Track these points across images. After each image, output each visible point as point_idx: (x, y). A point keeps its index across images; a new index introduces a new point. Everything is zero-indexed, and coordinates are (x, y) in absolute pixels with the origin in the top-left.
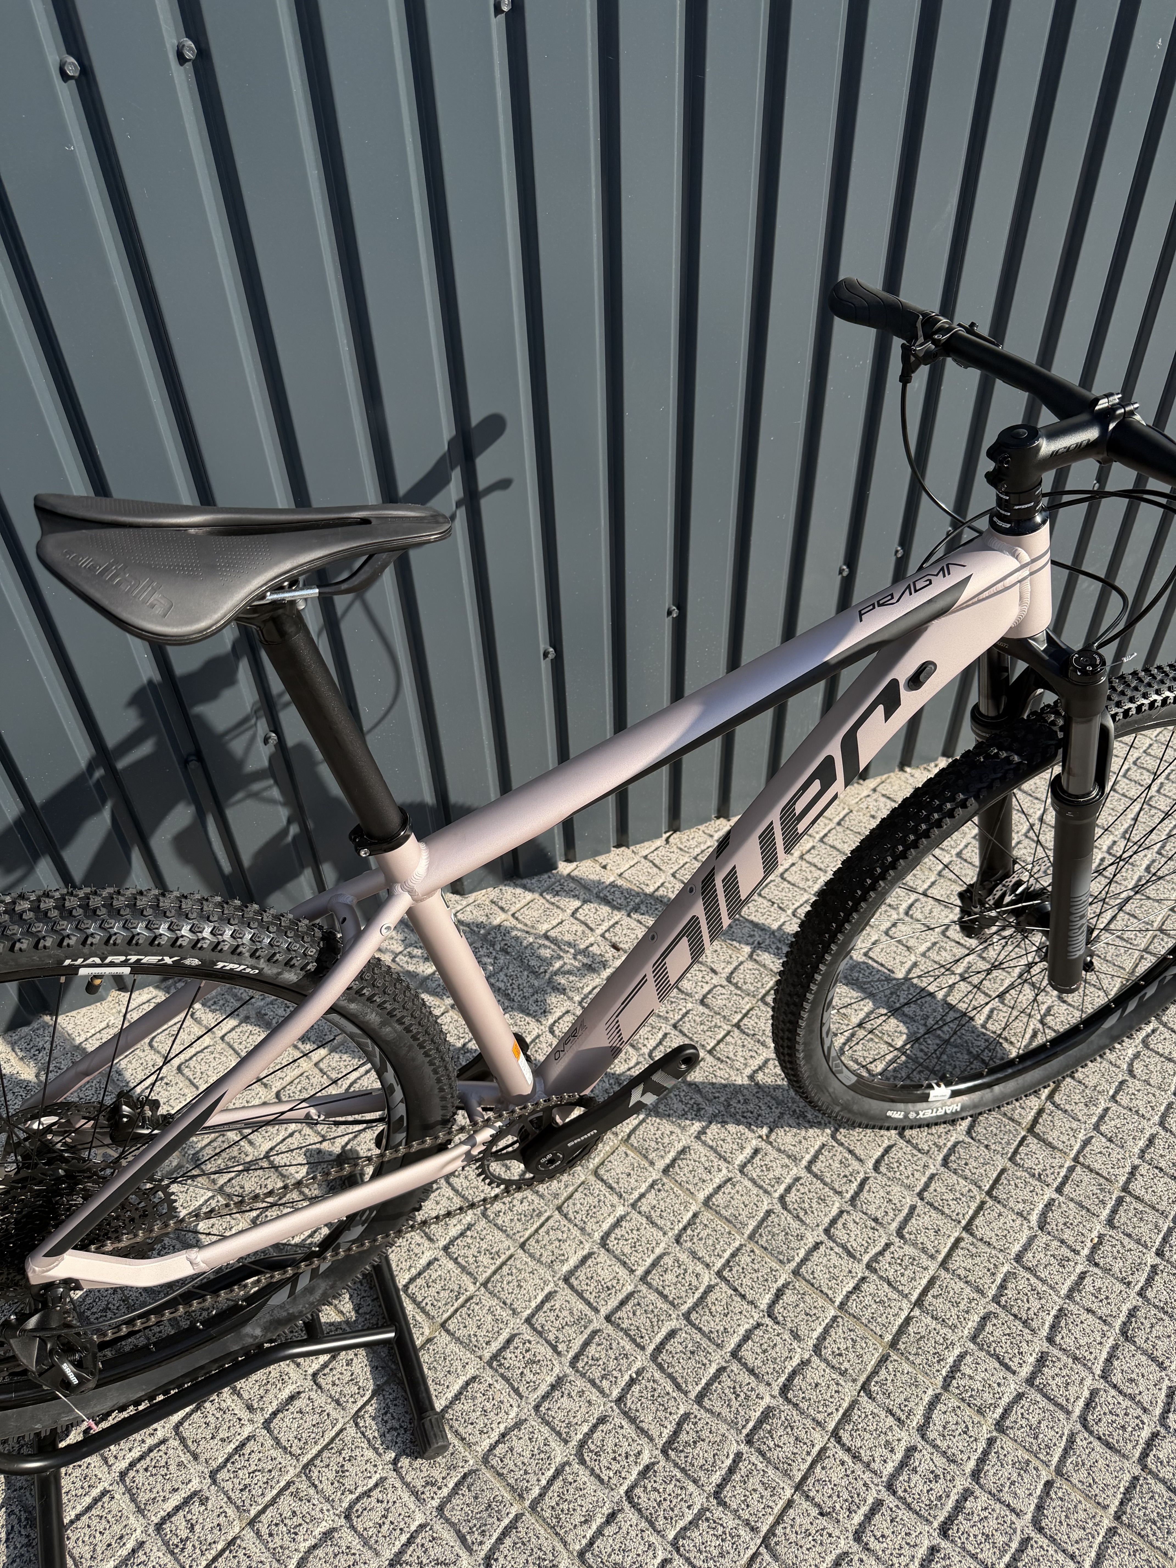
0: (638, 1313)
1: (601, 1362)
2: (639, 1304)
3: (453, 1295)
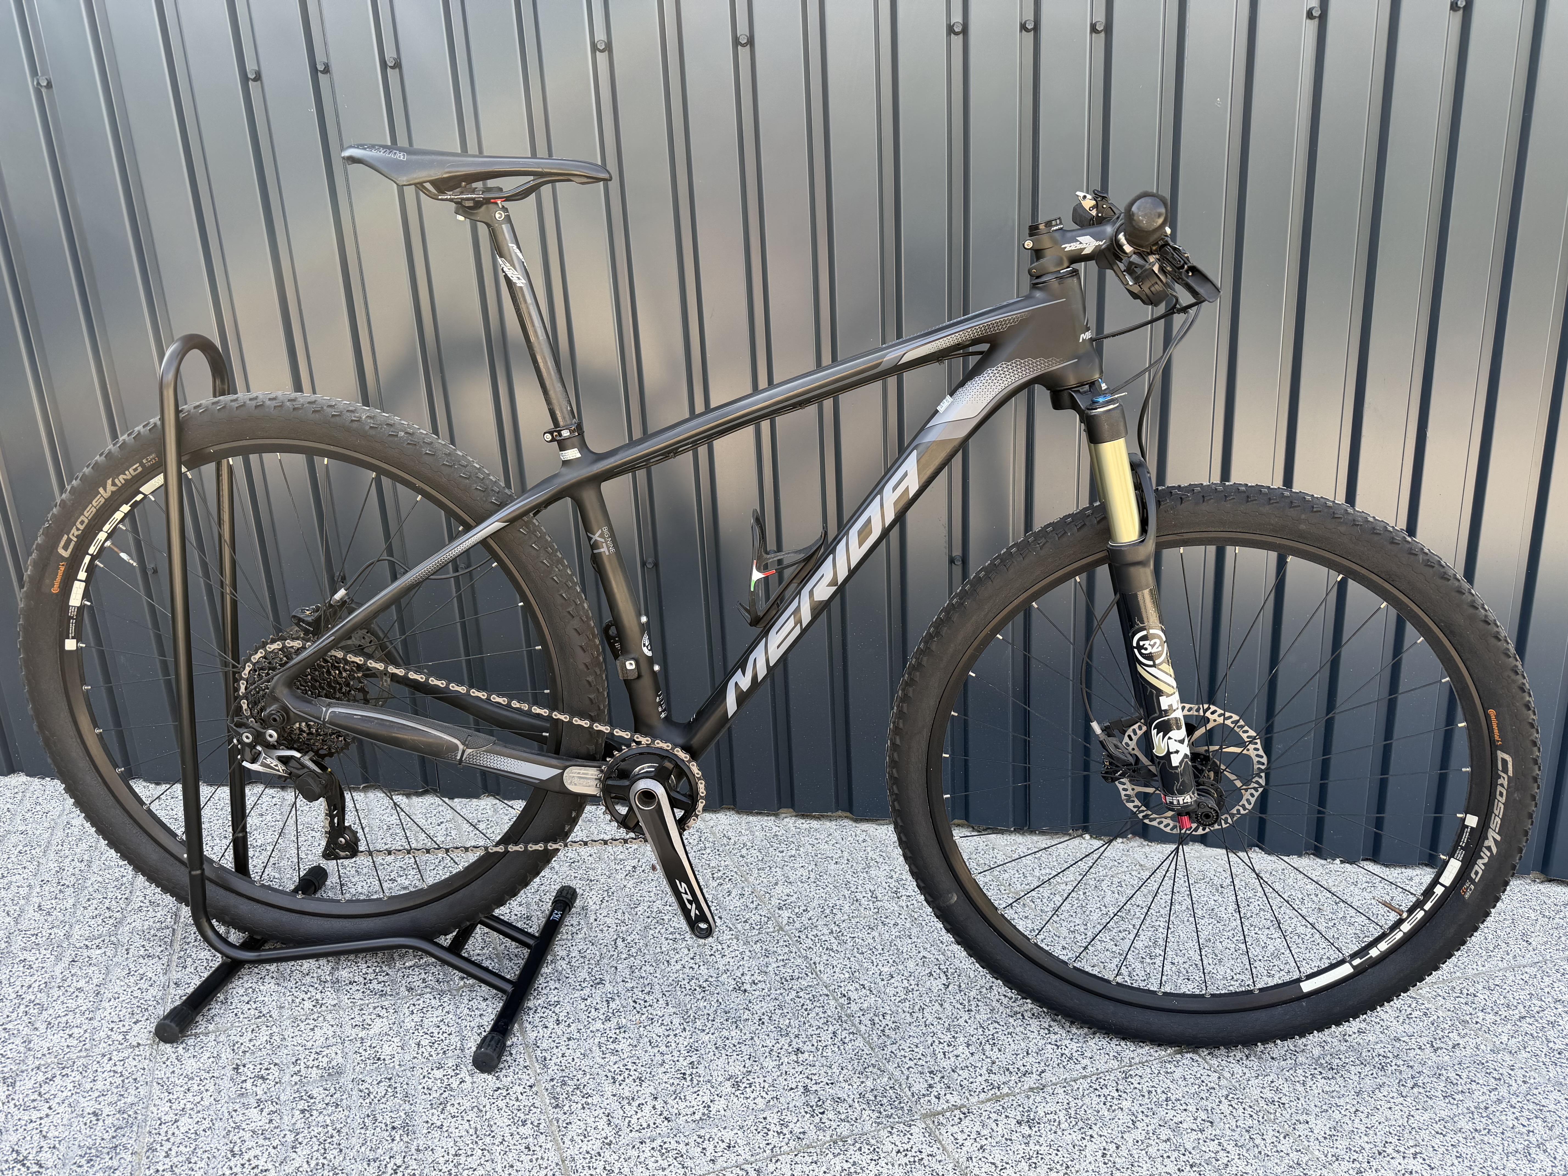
0: (381, 1084)
1: (312, 1101)
2: (390, 1079)
3: (257, 1015)
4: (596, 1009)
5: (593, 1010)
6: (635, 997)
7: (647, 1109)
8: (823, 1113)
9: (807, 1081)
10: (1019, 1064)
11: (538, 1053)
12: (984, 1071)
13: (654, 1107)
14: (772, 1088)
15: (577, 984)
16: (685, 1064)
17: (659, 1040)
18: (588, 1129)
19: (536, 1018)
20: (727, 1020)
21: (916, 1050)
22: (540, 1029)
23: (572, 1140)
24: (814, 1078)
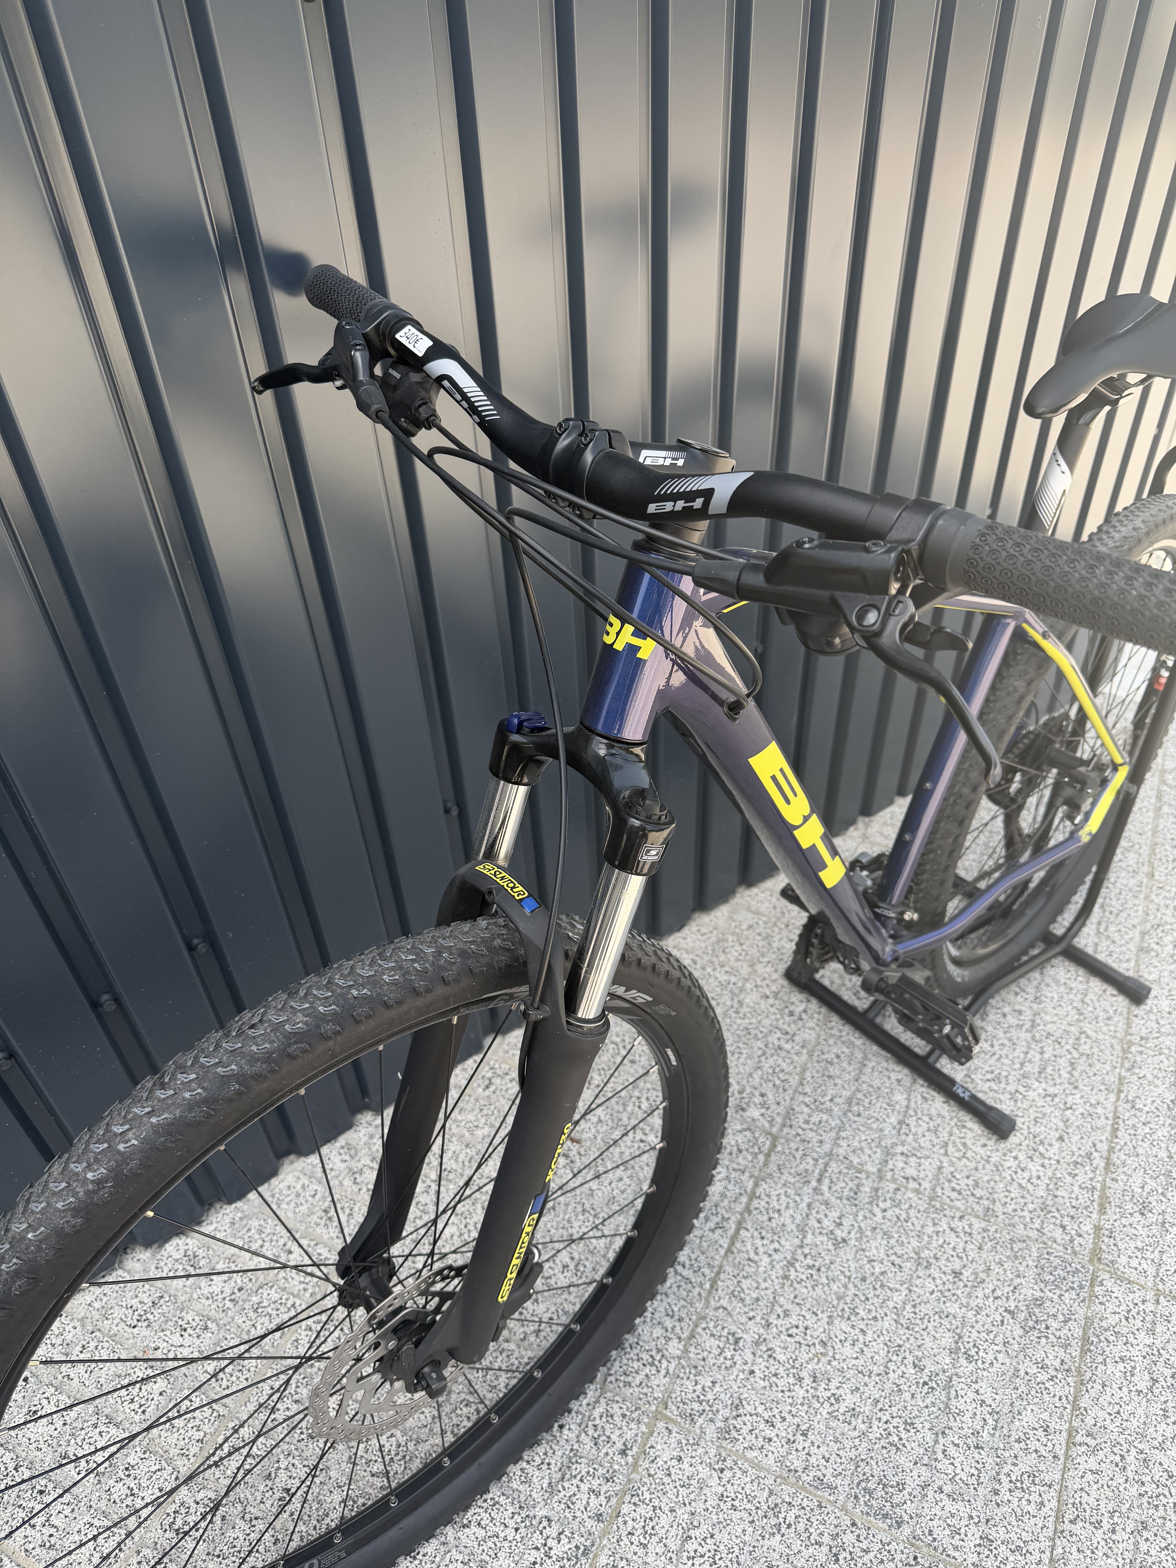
4: (776, 1375)
5: (774, 1379)
6: (783, 1329)
7: (952, 1450)
8: (1047, 1328)
9: (999, 1302)
10: (1075, 1149)
11: (804, 1477)
12: (1069, 1179)
13: (957, 1445)
14: (992, 1336)
15: (722, 1360)
16: (913, 1371)
17: (862, 1362)
18: (949, 1521)
19: (748, 1438)
20: (875, 1289)
21: (1013, 1195)
22: (767, 1446)
23: (956, 1548)
24: (999, 1293)
